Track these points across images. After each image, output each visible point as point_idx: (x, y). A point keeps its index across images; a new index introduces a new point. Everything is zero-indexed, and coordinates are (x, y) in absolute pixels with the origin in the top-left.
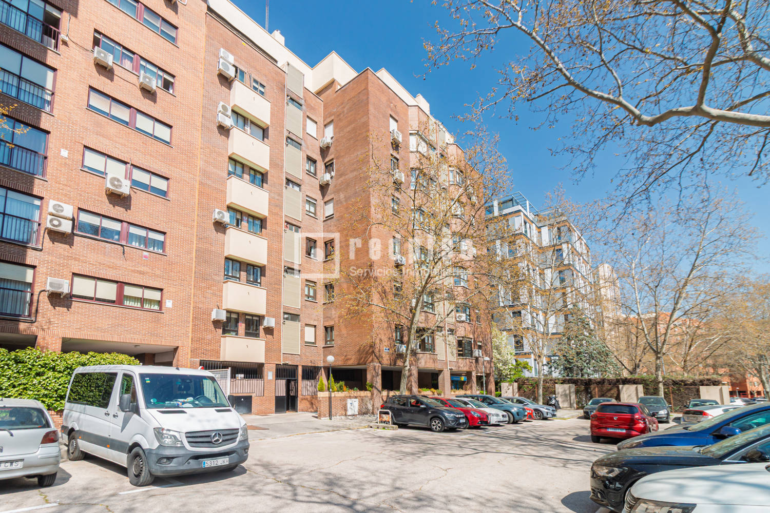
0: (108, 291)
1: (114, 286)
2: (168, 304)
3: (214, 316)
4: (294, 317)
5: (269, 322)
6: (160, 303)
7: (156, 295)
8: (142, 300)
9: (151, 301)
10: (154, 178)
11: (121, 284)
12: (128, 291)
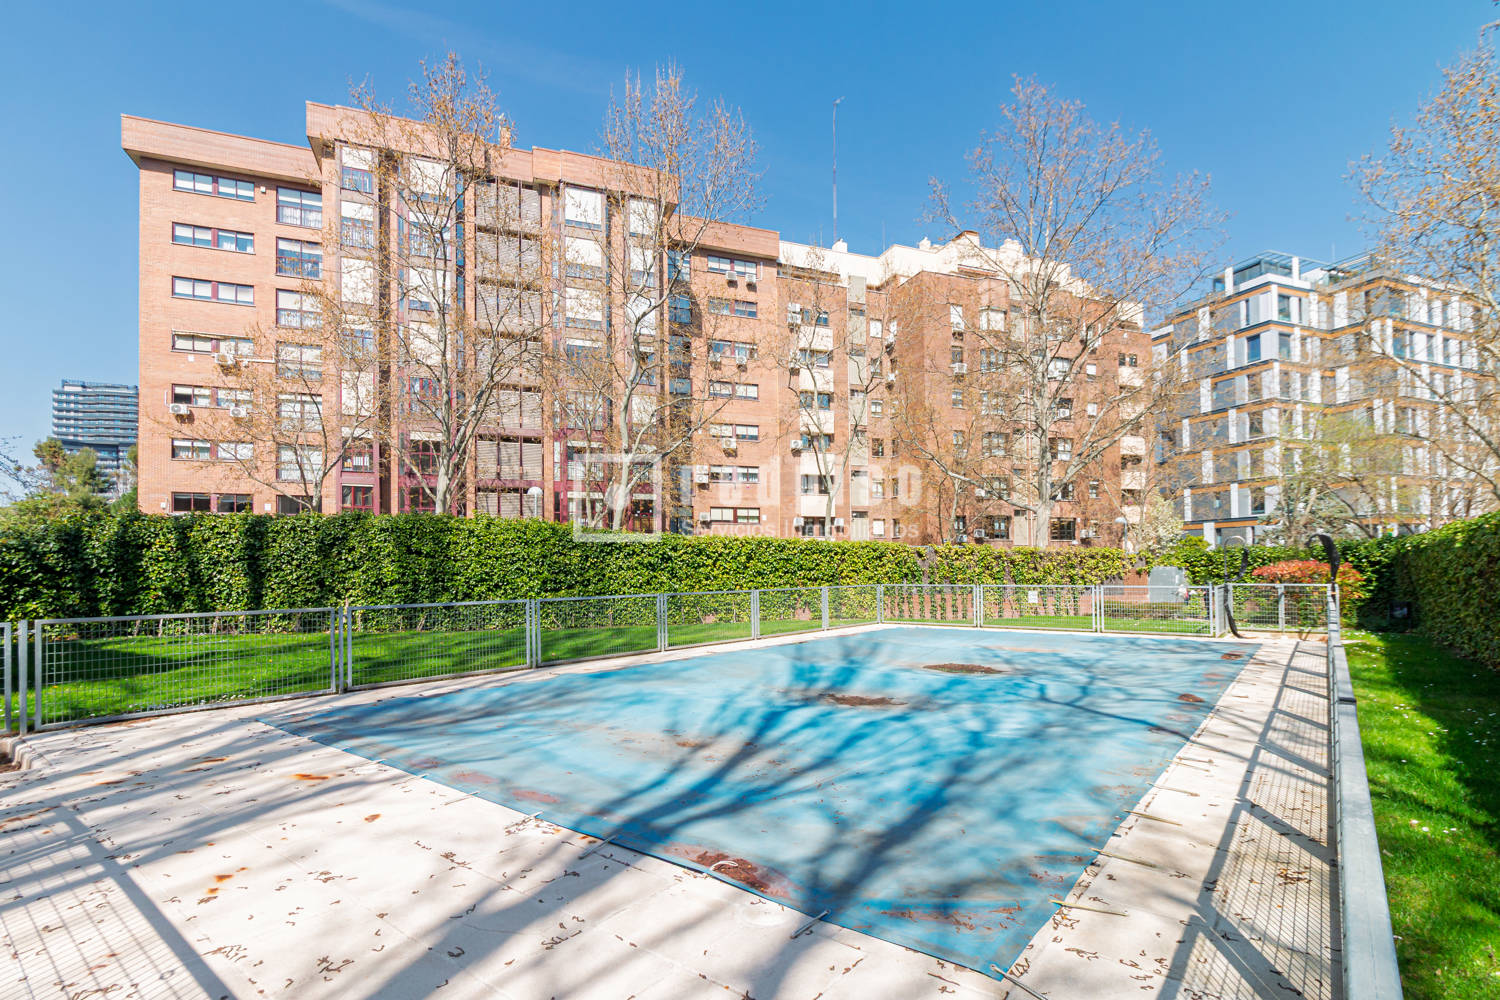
0: (728, 515)
1: (732, 511)
2: (764, 518)
3: (795, 524)
4: (862, 514)
5: (840, 522)
6: (758, 518)
7: (755, 513)
8: (748, 518)
9: (753, 518)
10: (750, 429)
11: (735, 509)
12: (740, 513)
